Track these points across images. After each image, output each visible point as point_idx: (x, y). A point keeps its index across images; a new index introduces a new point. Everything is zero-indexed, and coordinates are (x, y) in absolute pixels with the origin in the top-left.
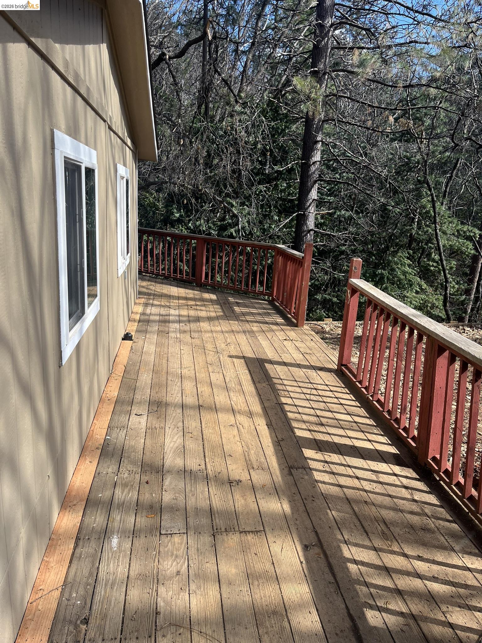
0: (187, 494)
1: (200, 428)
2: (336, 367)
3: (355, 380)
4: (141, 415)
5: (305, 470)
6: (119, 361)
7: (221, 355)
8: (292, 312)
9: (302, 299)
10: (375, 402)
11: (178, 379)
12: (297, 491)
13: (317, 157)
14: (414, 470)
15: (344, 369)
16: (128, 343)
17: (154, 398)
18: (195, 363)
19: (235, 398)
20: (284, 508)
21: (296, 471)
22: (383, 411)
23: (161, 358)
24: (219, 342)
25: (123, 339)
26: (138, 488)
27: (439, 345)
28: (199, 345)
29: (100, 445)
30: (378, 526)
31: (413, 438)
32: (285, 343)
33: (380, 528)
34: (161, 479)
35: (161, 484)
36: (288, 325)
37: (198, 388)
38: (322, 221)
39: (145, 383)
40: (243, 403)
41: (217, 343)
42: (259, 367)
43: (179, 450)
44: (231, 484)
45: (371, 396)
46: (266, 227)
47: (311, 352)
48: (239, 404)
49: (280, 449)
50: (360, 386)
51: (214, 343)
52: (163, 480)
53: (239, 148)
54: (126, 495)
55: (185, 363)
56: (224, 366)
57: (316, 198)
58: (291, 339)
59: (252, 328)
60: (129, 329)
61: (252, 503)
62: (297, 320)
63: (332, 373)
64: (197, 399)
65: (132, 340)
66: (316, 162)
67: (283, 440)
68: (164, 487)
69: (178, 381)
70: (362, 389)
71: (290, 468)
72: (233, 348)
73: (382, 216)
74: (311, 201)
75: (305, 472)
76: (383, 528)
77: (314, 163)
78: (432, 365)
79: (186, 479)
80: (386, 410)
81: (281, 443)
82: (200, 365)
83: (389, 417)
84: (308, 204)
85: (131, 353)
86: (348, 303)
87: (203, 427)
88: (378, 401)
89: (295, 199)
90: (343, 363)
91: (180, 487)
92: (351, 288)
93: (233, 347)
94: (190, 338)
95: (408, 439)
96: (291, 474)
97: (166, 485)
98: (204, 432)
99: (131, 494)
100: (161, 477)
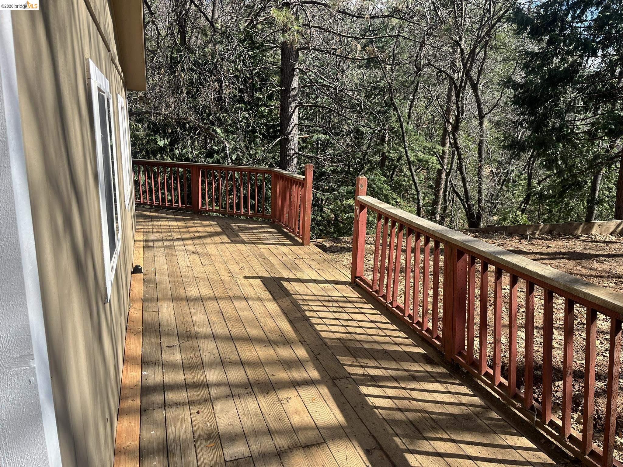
0: (241, 418)
1: (236, 352)
2: (350, 280)
3: (371, 290)
4: (173, 346)
5: (347, 379)
6: (134, 295)
7: (238, 279)
8: (296, 232)
9: (306, 218)
10: (394, 309)
11: (201, 306)
12: (345, 400)
13: (295, 83)
14: (443, 367)
15: (358, 281)
16: (140, 276)
17: (181, 328)
18: (214, 290)
19: (262, 319)
20: (338, 418)
21: (339, 382)
22: (405, 316)
23: (177, 288)
24: (232, 267)
25: (133, 273)
26: (190, 420)
27: (458, 250)
28: (212, 271)
29: (138, 381)
30: (427, 422)
31: (438, 338)
32: (297, 261)
33: (428, 423)
34: (211, 407)
35: (213, 412)
36: (294, 245)
37: (223, 314)
38: (304, 145)
39: (168, 313)
40: (272, 323)
41: (230, 268)
42: (278, 287)
43: (221, 377)
44: (282, 402)
45: (390, 303)
46: (252, 153)
47: (323, 269)
48: (268, 325)
49: (319, 362)
50: (377, 295)
51: (227, 268)
52: (213, 408)
53: (221, 76)
54: (179, 428)
55: (203, 291)
56: (243, 290)
57: (297, 123)
58: (301, 257)
59: (261, 250)
60: (136, 261)
61: (306, 418)
62: (302, 239)
63: (347, 286)
64: (225, 325)
65: (141, 273)
66: (295, 88)
67: (319, 354)
68: (216, 415)
69: (201, 309)
70: (380, 298)
71: (333, 379)
72: (247, 272)
73: (356, 138)
74: (293, 125)
75: (347, 382)
76: (431, 423)
77: (293, 89)
78: (453, 269)
79: (236, 404)
80: (406, 315)
81: (318, 357)
82: (219, 291)
83: (410, 321)
84: (291, 129)
85: (145, 285)
86: (358, 219)
87: (239, 351)
88: (398, 307)
89: (278, 125)
90: (357, 276)
91: (233, 413)
92: (359, 205)
93: (247, 270)
94: (202, 265)
95: (433, 339)
96: (335, 385)
97: (217, 412)
98: (241, 355)
99: (184, 426)
100: (211, 405)
